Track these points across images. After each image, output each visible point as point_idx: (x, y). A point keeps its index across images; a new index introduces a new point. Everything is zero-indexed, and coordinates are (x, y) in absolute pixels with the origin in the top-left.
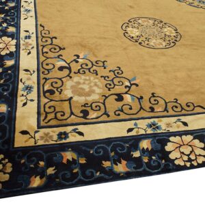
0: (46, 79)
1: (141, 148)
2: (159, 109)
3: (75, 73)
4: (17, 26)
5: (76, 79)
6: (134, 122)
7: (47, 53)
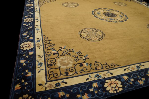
0: (48, 59)
1: (93, 87)
2: (99, 68)
3: (61, 55)
4: (34, 36)
5: (61, 58)
6: (89, 75)
7: (47, 47)
